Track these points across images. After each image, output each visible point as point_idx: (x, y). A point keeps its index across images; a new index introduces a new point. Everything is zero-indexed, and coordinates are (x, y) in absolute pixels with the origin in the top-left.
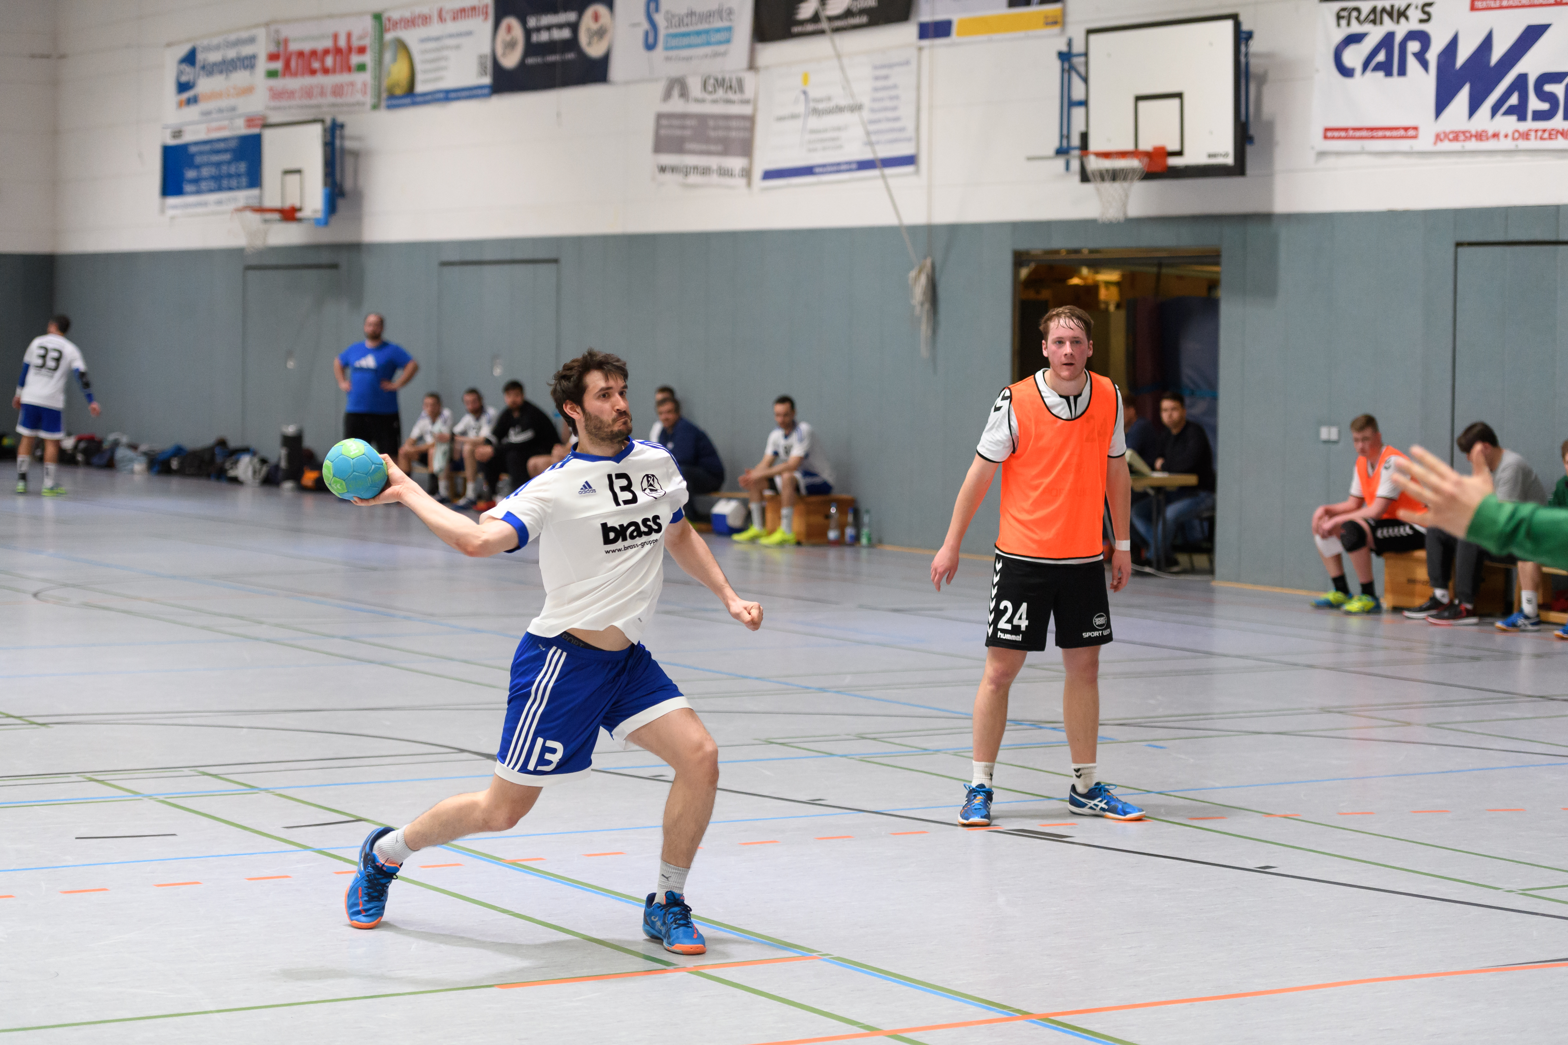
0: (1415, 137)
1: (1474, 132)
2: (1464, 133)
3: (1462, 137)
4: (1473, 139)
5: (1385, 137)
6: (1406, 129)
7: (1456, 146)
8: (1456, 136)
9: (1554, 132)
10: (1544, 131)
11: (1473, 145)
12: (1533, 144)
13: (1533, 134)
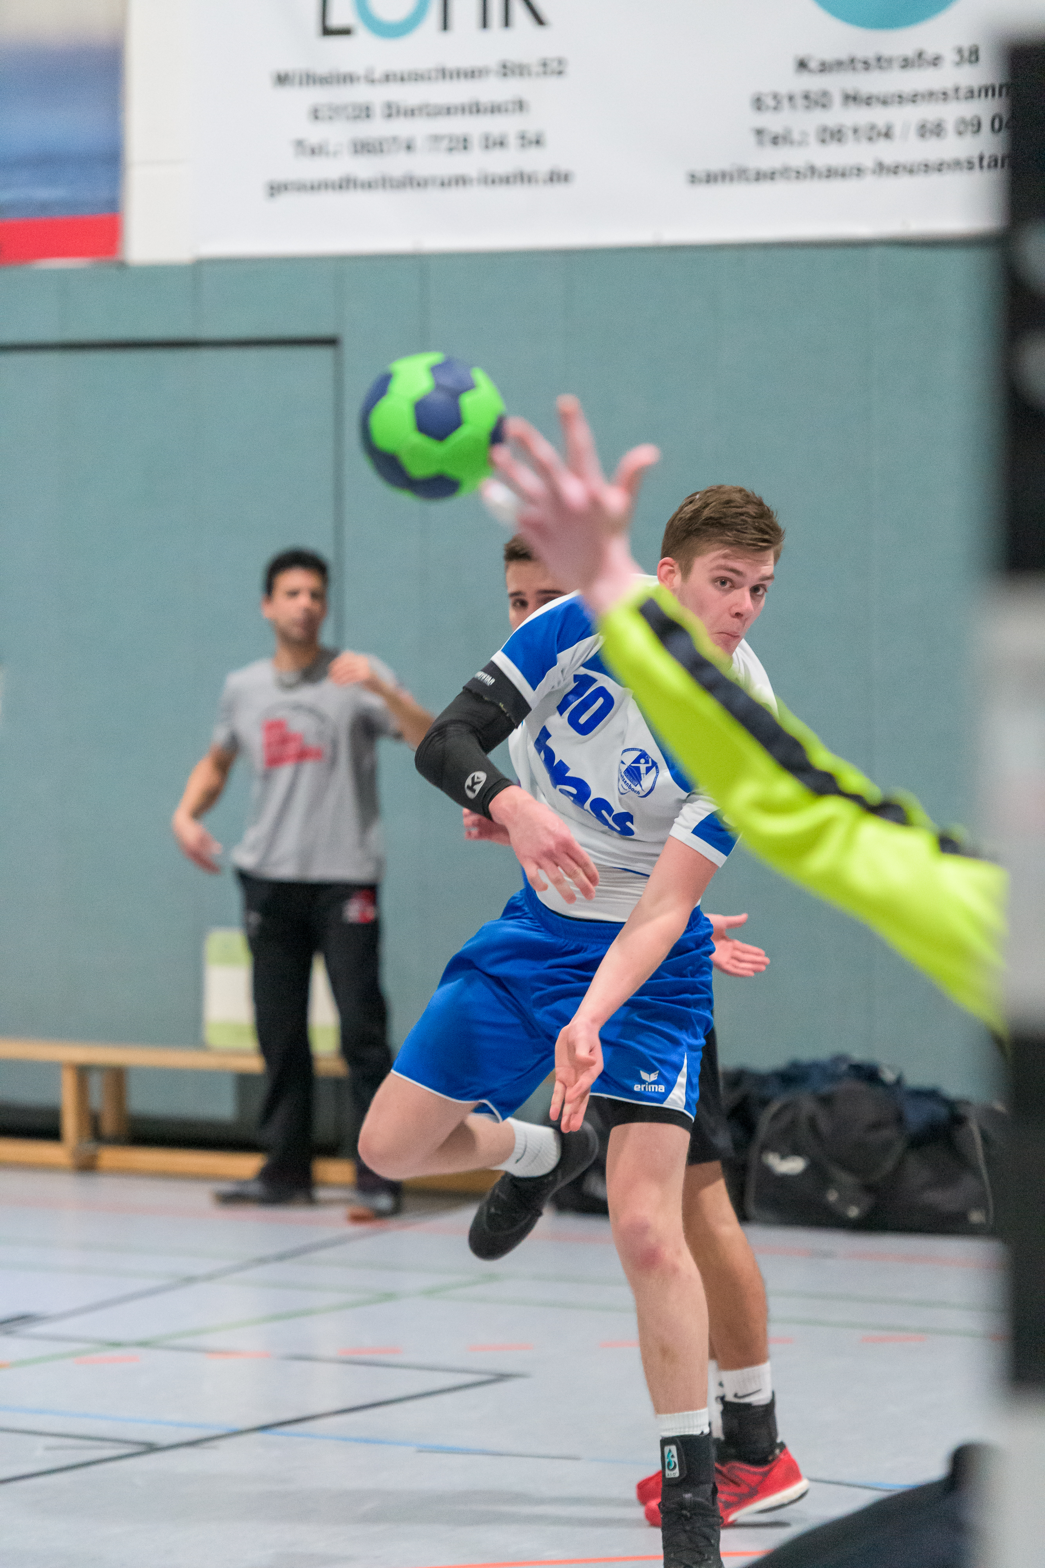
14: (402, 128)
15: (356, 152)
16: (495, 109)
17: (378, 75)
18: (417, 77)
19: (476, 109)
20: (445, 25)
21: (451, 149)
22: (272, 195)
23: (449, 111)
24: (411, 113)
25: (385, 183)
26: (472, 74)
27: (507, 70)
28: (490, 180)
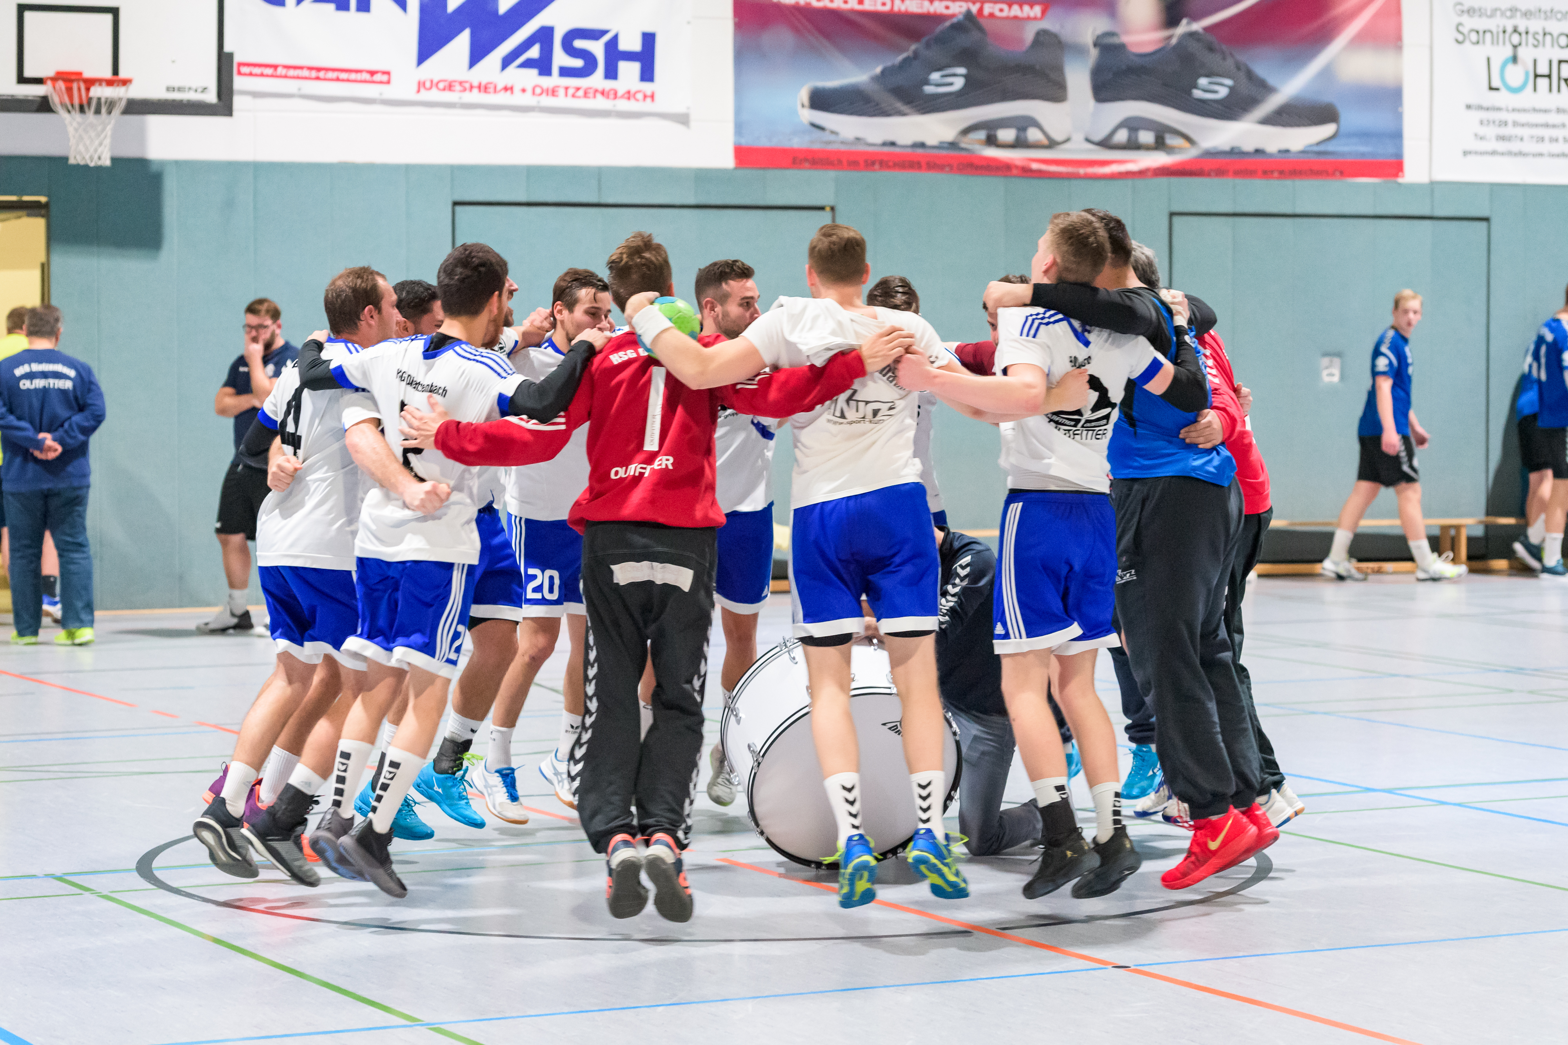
0: (388, 82)
1: (476, 84)
2: (461, 83)
3: (458, 87)
4: (475, 91)
5: (338, 79)
6: (372, 73)
7: (448, 97)
8: (450, 87)
9: (592, 91)
10: (578, 89)
11: (475, 97)
12: (561, 101)
13: (562, 92)
14: (1519, 131)
15: (1497, 139)
16: (1554, 126)
17: (1510, 108)
18: (1525, 110)
19: (1547, 125)
20: (1535, 90)
21: (1537, 141)
22: (1465, 155)
23: (1537, 125)
24: (1523, 125)
25: (1510, 153)
26: (1546, 111)
27: (1559, 111)
28: (1552, 155)
